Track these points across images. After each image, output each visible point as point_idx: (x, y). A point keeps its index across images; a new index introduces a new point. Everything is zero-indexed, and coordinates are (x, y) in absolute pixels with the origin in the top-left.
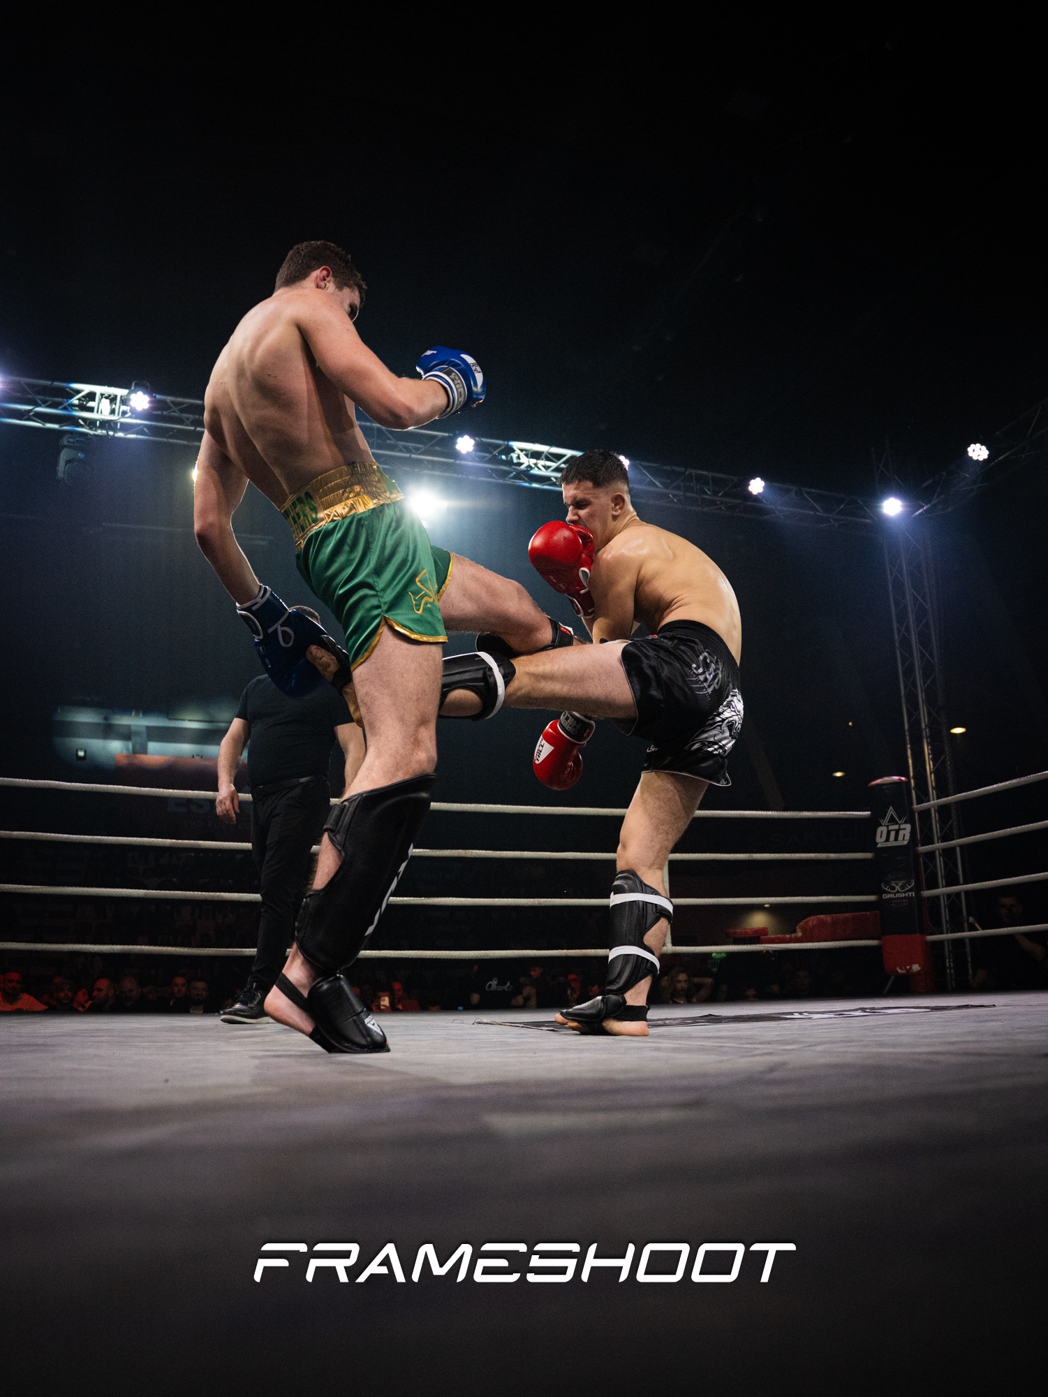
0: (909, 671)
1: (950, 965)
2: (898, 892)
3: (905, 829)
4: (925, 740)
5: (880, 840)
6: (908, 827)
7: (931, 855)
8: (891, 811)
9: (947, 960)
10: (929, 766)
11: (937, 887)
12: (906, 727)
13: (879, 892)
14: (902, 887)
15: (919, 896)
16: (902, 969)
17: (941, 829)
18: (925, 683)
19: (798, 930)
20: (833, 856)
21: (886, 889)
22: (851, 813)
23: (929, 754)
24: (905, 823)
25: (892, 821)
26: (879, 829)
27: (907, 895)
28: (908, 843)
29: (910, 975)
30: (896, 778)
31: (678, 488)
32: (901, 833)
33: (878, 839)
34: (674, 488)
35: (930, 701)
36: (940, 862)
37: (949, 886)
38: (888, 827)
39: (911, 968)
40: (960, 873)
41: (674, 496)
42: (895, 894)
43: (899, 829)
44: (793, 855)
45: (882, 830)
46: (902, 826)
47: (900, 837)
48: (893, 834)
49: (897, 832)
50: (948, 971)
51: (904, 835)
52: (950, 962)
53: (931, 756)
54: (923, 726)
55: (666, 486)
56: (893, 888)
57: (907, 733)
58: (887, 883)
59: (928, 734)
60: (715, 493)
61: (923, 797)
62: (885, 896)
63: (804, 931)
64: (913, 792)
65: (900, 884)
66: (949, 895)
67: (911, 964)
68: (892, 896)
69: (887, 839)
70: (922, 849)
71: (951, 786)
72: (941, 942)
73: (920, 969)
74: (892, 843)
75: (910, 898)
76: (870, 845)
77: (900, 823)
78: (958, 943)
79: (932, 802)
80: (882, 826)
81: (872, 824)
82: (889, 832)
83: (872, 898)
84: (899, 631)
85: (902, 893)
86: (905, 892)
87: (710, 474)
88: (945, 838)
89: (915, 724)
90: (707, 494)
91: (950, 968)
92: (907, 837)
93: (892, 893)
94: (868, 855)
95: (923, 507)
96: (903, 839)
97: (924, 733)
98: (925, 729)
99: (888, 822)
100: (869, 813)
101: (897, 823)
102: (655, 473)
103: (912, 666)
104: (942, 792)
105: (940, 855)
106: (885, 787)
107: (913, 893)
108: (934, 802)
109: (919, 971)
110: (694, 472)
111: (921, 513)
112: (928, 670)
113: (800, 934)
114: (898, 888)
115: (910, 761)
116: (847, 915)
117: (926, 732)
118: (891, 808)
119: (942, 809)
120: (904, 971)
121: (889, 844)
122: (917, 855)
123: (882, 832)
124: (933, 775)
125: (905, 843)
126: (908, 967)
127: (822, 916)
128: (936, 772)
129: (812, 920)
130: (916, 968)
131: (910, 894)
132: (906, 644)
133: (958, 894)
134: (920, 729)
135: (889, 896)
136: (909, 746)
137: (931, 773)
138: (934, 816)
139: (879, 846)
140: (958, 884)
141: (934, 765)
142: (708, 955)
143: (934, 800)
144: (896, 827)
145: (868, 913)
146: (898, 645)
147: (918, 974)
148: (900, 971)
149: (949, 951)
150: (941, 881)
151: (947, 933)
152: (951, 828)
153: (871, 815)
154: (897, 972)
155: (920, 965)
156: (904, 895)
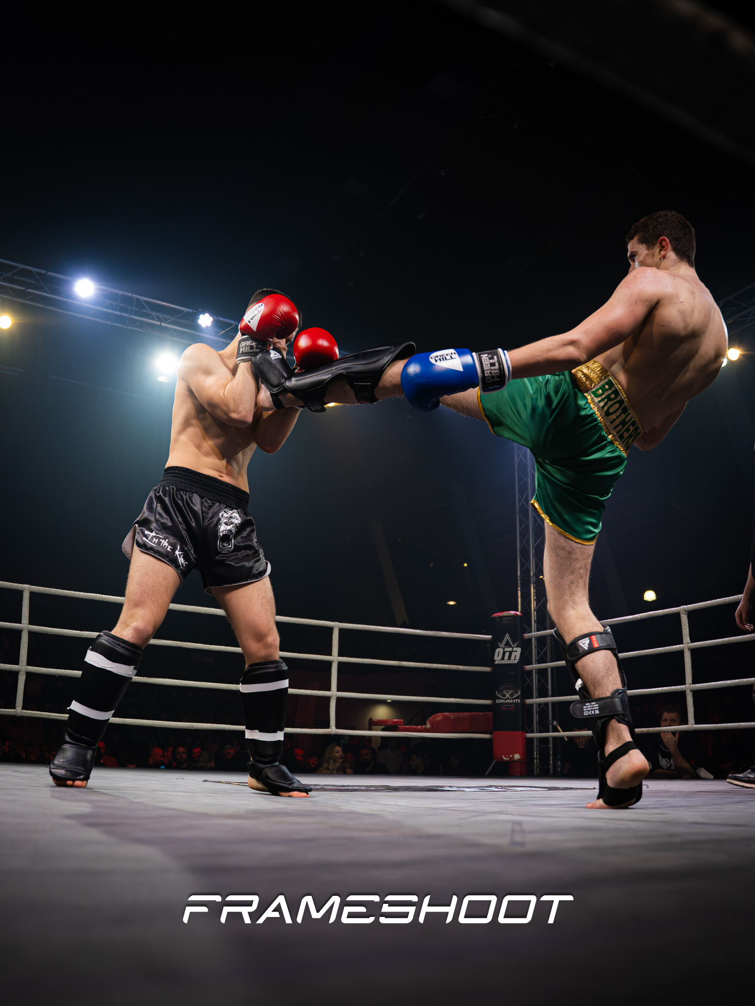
0: (525, 532)
1: (537, 756)
2: (508, 698)
3: (516, 651)
4: (532, 585)
5: (497, 659)
6: (518, 650)
7: (530, 673)
8: (507, 637)
9: (535, 753)
10: (534, 605)
11: (532, 697)
12: (519, 574)
13: (493, 698)
14: (511, 695)
15: (523, 703)
16: (506, 757)
17: (538, 653)
18: (535, 542)
19: (428, 723)
20: (461, 667)
21: (499, 696)
22: (478, 635)
24: (517, 647)
25: (507, 644)
26: (497, 650)
27: (514, 701)
28: (518, 662)
29: (512, 761)
30: (510, 613)
32: (514, 654)
33: (496, 658)
35: (538, 555)
36: (535, 679)
37: (540, 697)
38: (504, 648)
39: (513, 757)
40: (550, 687)
42: (505, 700)
43: (512, 651)
44: (432, 664)
45: (499, 651)
46: (515, 649)
47: (513, 657)
48: (507, 655)
49: (511, 653)
50: (535, 761)
51: (515, 656)
52: (537, 754)
53: (535, 597)
54: (532, 574)
56: (504, 696)
57: (519, 578)
58: (500, 692)
59: (534, 581)
61: (527, 629)
62: (498, 701)
63: (432, 725)
65: (510, 693)
66: (539, 705)
67: (514, 753)
68: (503, 701)
69: (503, 658)
70: (527, 667)
71: (547, 623)
72: (532, 739)
73: (519, 757)
74: (506, 661)
75: (516, 704)
76: (490, 662)
77: (513, 646)
78: (544, 741)
79: (533, 633)
80: (499, 647)
81: (493, 645)
82: (504, 653)
83: (488, 702)
84: (520, 501)
85: (511, 699)
86: (513, 699)
88: (540, 661)
89: (526, 572)
91: (537, 759)
92: (518, 658)
93: (503, 699)
94: (488, 669)
96: (515, 659)
98: (533, 577)
99: (504, 646)
100: (491, 636)
101: (511, 647)
103: (527, 527)
104: (541, 627)
105: (536, 672)
106: (504, 618)
107: (519, 700)
109: (519, 759)
112: (538, 532)
113: (428, 726)
114: (508, 695)
115: (520, 600)
116: (465, 714)
117: (533, 579)
118: (507, 634)
119: (538, 640)
120: (508, 759)
121: (503, 662)
122: (523, 669)
123: (499, 652)
124: (535, 612)
125: (516, 662)
126: (511, 756)
127: (447, 713)
128: (538, 610)
129: (439, 717)
130: (517, 756)
131: (517, 700)
132: (524, 510)
133: (546, 704)
134: (529, 576)
135: (501, 701)
136: (519, 588)
138: (534, 644)
139: (496, 663)
140: (546, 696)
141: (537, 605)
144: (510, 649)
145: (482, 714)
146: (517, 511)
147: (518, 761)
148: (504, 758)
149: (537, 746)
150: (535, 693)
151: (536, 733)
152: (545, 653)
153: (492, 638)
154: (503, 759)
155: (520, 755)
156: (512, 701)
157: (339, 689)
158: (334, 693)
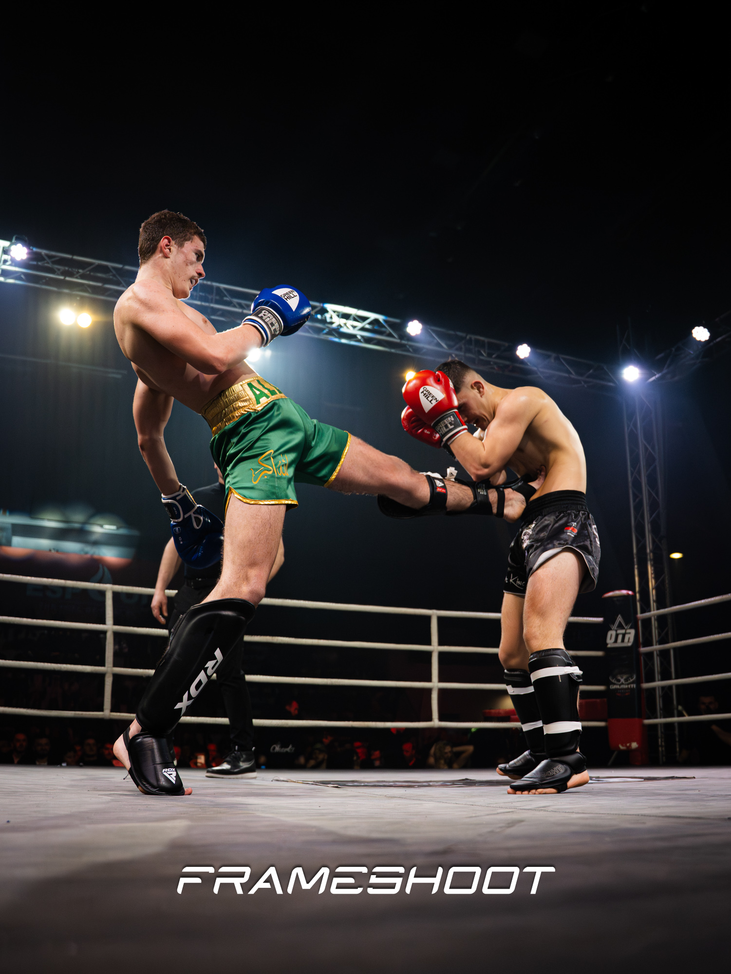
0: (639, 506)
1: (662, 744)
2: (622, 684)
3: (630, 633)
4: (649, 563)
5: (610, 642)
6: (633, 632)
7: (650, 655)
8: (619, 619)
9: (660, 740)
10: (652, 583)
11: (653, 680)
12: (635, 551)
13: (607, 683)
14: (626, 680)
15: (639, 688)
16: (623, 746)
17: (659, 634)
18: (651, 516)
21: (613, 681)
22: (588, 618)
23: (652, 574)
24: (631, 628)
25: (620, 626)
26: (610, 633)
27: (629, 686)
28: (632, 644)
29: (629, 751)
30: (624, 592)
31: (460, 349)
32: (627, 637)
33: (608, 641)
34: (457, 349)
35: (655, 530)
36: (657, 661)
37: (664, 680)
38: (616, 631)
39: (630, 745)
40: (673, 670)
41: (456, 355)
42: (620, 685)
43: (626, 633)
45: (612, 634)
46: (628, 631)
47: (626, 640)
48: (620, 637)
49: (624, 635)
50: (660, 749)
51: (629, 639)
52: (662, 741)
53: (653, 576)
54: (648, 551)
55: (450, 347)
56: (619, 681)
57: (635, 556)
58: (614, 677)
59: (652, 558)
60: (490, 355)
61: (646, 608)
62: (612, 687)
64: (638, 604)
65: (625, 677)
66: (663, 688)
67: (630, 742)
68: (618, 687)
69: (616, 641)
70: (643, 650)
71: (668, 601)
72: (655, 726)
73: (637, 746)
74: (619, 644)
75: (632, 689)
76: (602, 645)
77: (626, 628)
78: (669, 726)
79: (652, 612)
80: (612, 630)
81: (604, 628)
82: (617, 636)
83: (601, 688)
84: (632, 473)
85: (626, 685)
86: (628, 684)
87: (486, 340)
88: (661, 642)
89: (642, 548)
90: (482, 355)
91: (662, 746)
92: (632, 640)
93: (618, 684)
94: (599, 653)
95: (655, 375)
96: (628, 641)
97: (649, 557)
98: (650, 553)
99: (617, 628)
100: (602, 619)
101: (624, 628)
102: (441, 335)
103: (641, 502)
104: (661, 605)
105: (657, 655)
106: (616, 599)
107: (635, 685)
108: (654, 612)
109: (637, 748)
110: (474, 337)
111: (654, 381)
112: (653, 506)
114: (622, 680)
115: (637, 579)
117: (650, 556)
118: (620, 616)
119: (661, 619)
120: (625, 748)
121: (616, 645)
122: (639, 654)
124: (654, 591)
125: (630, 644)
126: (628, 745)
128: (657, 588)
130: (634, 745)
131: (632, 685)
132: (637, 484)
133: (670, 687)
134: (646, 554)
135: (615, 687)
136: (636, 566)
137: (653, 589)
138: (654, 624)
139: (609, 646)
140: (670, 678)
141: (656, 582)
142: (468, 730)
143: (654, 610)
144: (623, 631)
145: (598, 700)
146: (630, 485)
147: (636, 750)
148: (621, 747)
149: (662, 733)
150: (657, 676)
151: (660, 718)
152: (667, 634)
153: (604, 621)
154: (619, 748)
155: (638, 743)
156: (627, 686)
157: (441, 680)
158: (435, 684)
